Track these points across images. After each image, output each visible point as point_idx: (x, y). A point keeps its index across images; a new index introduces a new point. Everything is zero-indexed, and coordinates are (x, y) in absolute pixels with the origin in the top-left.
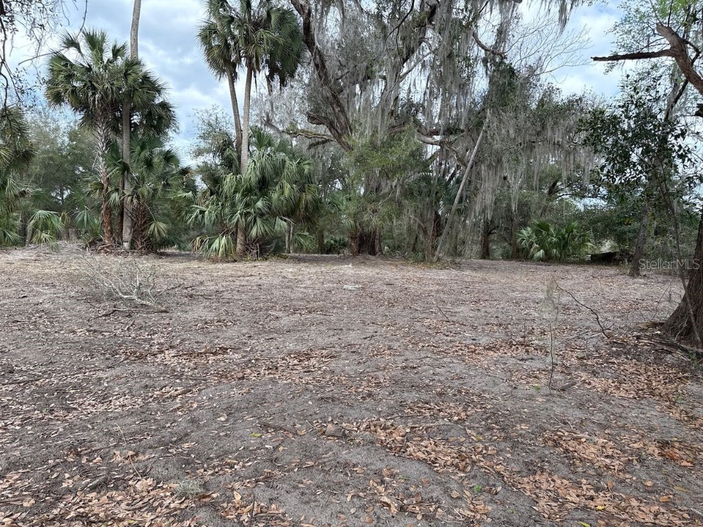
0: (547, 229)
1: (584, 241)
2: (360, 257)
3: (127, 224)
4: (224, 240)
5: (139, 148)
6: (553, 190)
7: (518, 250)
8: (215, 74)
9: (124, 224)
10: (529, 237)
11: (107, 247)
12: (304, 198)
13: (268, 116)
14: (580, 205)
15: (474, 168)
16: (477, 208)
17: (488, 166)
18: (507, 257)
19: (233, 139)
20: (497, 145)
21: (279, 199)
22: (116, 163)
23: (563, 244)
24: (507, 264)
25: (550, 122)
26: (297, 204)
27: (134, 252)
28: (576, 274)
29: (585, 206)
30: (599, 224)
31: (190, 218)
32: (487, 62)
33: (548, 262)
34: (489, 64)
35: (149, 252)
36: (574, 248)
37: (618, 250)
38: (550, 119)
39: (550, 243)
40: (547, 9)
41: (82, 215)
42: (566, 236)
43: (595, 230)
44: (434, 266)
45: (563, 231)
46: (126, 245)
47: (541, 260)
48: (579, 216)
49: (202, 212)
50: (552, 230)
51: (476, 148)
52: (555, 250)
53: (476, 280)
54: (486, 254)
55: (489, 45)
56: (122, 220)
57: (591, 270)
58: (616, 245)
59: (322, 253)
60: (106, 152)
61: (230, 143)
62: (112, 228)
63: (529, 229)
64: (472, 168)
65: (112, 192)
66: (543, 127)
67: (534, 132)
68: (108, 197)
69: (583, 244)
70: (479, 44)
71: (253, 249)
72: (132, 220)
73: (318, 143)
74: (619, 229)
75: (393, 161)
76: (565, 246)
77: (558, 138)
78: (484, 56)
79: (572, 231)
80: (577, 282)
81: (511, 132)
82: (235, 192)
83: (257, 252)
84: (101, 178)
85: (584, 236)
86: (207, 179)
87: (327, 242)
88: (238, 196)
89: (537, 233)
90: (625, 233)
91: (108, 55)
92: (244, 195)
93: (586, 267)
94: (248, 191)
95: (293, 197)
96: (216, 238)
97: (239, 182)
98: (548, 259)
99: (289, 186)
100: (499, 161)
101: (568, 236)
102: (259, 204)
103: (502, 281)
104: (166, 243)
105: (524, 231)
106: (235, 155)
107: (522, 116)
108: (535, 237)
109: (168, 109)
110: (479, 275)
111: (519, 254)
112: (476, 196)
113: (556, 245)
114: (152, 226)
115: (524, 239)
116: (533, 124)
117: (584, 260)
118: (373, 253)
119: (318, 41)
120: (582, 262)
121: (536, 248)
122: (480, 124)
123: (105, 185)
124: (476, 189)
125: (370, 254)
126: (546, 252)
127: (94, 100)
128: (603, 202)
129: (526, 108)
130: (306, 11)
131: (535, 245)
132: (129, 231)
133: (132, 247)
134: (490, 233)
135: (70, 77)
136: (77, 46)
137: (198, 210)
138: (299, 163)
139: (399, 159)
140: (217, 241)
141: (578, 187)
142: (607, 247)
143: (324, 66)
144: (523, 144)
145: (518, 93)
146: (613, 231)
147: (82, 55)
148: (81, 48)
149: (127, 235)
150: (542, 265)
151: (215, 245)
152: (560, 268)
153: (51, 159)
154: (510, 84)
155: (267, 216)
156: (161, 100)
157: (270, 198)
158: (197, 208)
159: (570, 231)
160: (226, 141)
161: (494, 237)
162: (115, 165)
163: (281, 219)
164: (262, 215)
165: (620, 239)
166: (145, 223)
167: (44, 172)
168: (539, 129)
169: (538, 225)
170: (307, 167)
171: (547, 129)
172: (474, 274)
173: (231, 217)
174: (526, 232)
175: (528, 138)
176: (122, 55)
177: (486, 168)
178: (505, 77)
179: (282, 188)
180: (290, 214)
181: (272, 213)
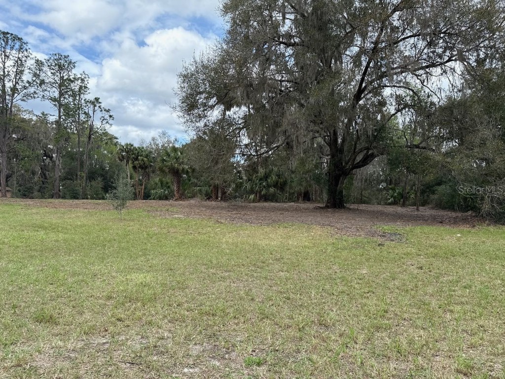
4: (253, 196)
9: (219, 191)
11: (213, 199)
12: (279, 181)
21: (270, 182)
26: (277, 183)
49: (246, 187)
71: (262, 199)
83: (264, 200)
88: (257, 181)
92: (259, 181)
94: (261, 179)
95: (275, 181)
97: (258, 176)
99: (274, 177)
102: (264, 184)
133: (222, 199)
140: (251, 196)
149: (220, 195)
155: (267, 187)
157: (268, 181)
158: (244, 185)
163: (272, 188)
164: (265, 187)
173: (255, 188)
179: (272, 178)
180: (275, 186)
181: (269, 186)
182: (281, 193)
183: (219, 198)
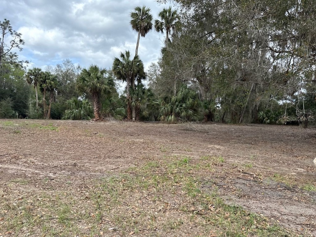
0: (270, 112)
3: (134, 112)
7: (257, 120)
10: (263, 115)
14: (281, 102)
27: (136, 121)
30: (290, 110)
33: (271, 124)
35: (140, 121)
42: (278, 115)
46: (134, 119)
47: (268, 124)
63: (262, 112)
79: (280, 113)
82: (176, 102)
89: (266, 113)
102: (184, 105)
108: (265, 115)
114: (144, 113)
115: (261, 116)
118: (212, 121)
121: (267, 119)
126: (271, 121)
132: (134, 114)
133: (136, 119)
158: (162, 107)
164: (185, 109)
166: (139, 111)
181: (188, 108)
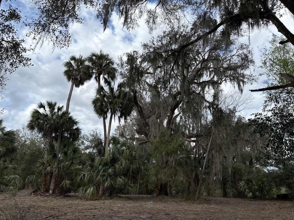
0: (251, 182)
1: (271, 188)
2: (160, 197)
3: (53, 181)
4: (92, 189)
5: (63, 147)
6: (251, 163)
7: (240, 193)
8: (98, 116)
9: (52, 181)
10: (244, 186)
11: (42, 193)
12: (132, 167)
13: (122, 133)
14: (265, 170)
15: (210, 152)
16: (214, 171)
17: (216, 151)
18: (235, 196)
19: (103, 141)
20: (219, 141)
21: (119, 168)
22: (52, 153)
23: (261, 189)
24: (235, 200)
25: (242, 131)
26: (128, 170)
27: (53, 195)
28: (270, 206)
29: (268, 170)
30: (277, 179)
31: (78, 178)
32: (210, 108)
33: (255, 199)
34: (211, 108)
35: (61, 195)
36: (267, 191)
37: (289, 192)
38: (242, 129)
39: (254, 189)
40: (233, 86)
41: (33, 177)
43: (276, 182)
44: (196, 202)
45: (260, 183)
48: (266, 175)
49: (84, 175)
50: (254, 182)
51: (210, 143)
52: (257, 193)
53: (217, 210)
54: (225, 195)
55: (211, 101)
56: (51, 179)
57: (278, 204)
58: (288, 189)
59: (147, 195)
60: (49, 149)
61: (101, 143)
62: (45, 183)
64: (209, 152)
65: (48, 166)
66: (239, 133)
67: (235, 135)
68: (46, 169)
69: (271, 189)
70: (206, 101)
71: (107, 193)
72: (56, 179)
73: (143, 143)
74: (288, 181)
75: (170, 149)
76: (262, 191)
77: (246, 138)
78: (209, 105)
80: (271, 211)
81: (225, 135)
82: (99, 165)
83: (108, 195)
84: (45, 160)
85: (270, 185)
86: (89, 159)
87: (150, 188)
88: (100, 167)
89: (247, 184)
90: (291, 184)
91: (56, 110)
92: (103, 166)
93: (275, 202)
94: (106, 164)
95: (126, 167)
96: (89, 188)
97: (102, 160)
98: (255, 198)
99: (125, 161)
100: (221, 149)
101: (263, 185)
102: (110, 170)
103: (231, 211)
104: (69, 191)
105: (240, 183)
106: (102, 148)
107: (229, 129)
108: (246, 186)
109: (78, 130)
110: (219, 207)
111: (240, 195)
112: (212, 165)
113: (258, 190)
114: (63, 182)
115: (241, 187)
116: (234, 132)
117: (273, 198)
119: (139, 102)
120: (272, 199)
122: (210, 132)
123: (46, 164)
124: (212, 162)
125: (165, 195)
126: (253, 194)
127: (46, 128)
128: (276, 168)
129: (230, 125)
130: (134, 91)
131: (247, 190)
132: (53, 184)
133: (54, 192)
134: (225, 184)
135: (38, 119)
136: (44, 107)
137: (82, 175)
138: (130, 151)
139: (173, 148)
140: (89, 189)
141: (262, 162)
142: (283, 190)
143: (142, 111)
144: (231, 141)
145: (226, 119)
146: (285, 182)
147: (45, 110)
148: (46, 108)
149: (52, 187)
150: (252, 201)
151: (88, 191)
152: (262, 203)
153: (34, 153)
154: (221, 116)
155: (113, 176)
156: (76, 127)
157: (115, 167)
158: (82, 173)
159: (263, 183)
160: (99, 142)
161: (228, 186)
162: (51, 154)
163: (120, 178)
164: (110, 176)
165: (289, 186)
166: (61, 181)
167: (30, 159)
168: (237, 134)
169: (247, 180)
170: (134, 152)
171: (241, 134)
172: (217, 207)
173: (97, 177)
174: (242, 183)
175: (233, 138)
176: (61, 110)
177: (215, 152)
178: (219, 113)
179: (122, 162)
180: (125, 175)
181: (116, 175)
182: (132, 185)
183: (51, 192)
